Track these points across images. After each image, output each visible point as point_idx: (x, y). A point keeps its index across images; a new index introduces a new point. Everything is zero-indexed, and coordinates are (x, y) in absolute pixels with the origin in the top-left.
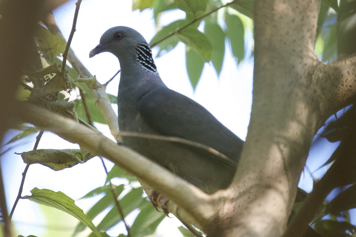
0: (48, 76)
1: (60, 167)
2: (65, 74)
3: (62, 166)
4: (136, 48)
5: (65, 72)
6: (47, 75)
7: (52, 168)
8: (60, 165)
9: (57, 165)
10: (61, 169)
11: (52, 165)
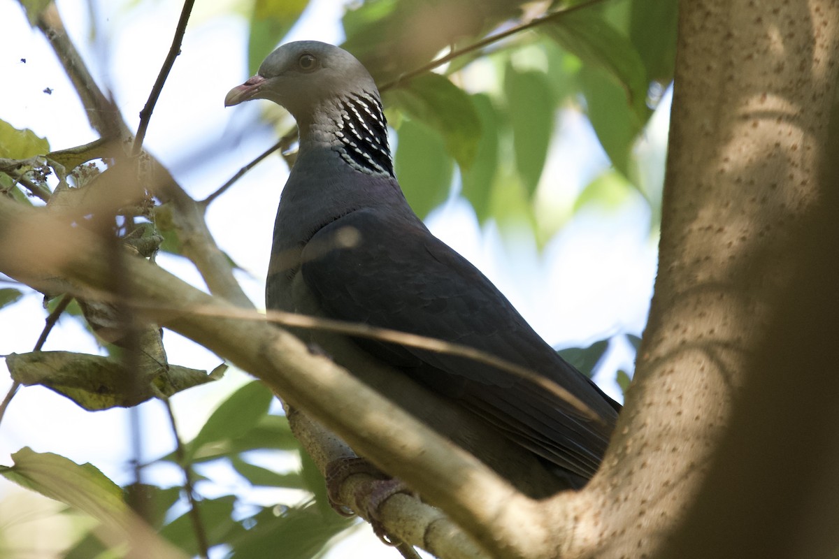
0: (94, 164)
1: (102, 404)
2: (140, 163)
3: (106, 400)
4: (344, 104)
5: (141, 157)
6: (92, 162)
7: (80, 403)
8: (103, 398)
9: (95, 396)
10: (104, 408)
11: (80, 393)
